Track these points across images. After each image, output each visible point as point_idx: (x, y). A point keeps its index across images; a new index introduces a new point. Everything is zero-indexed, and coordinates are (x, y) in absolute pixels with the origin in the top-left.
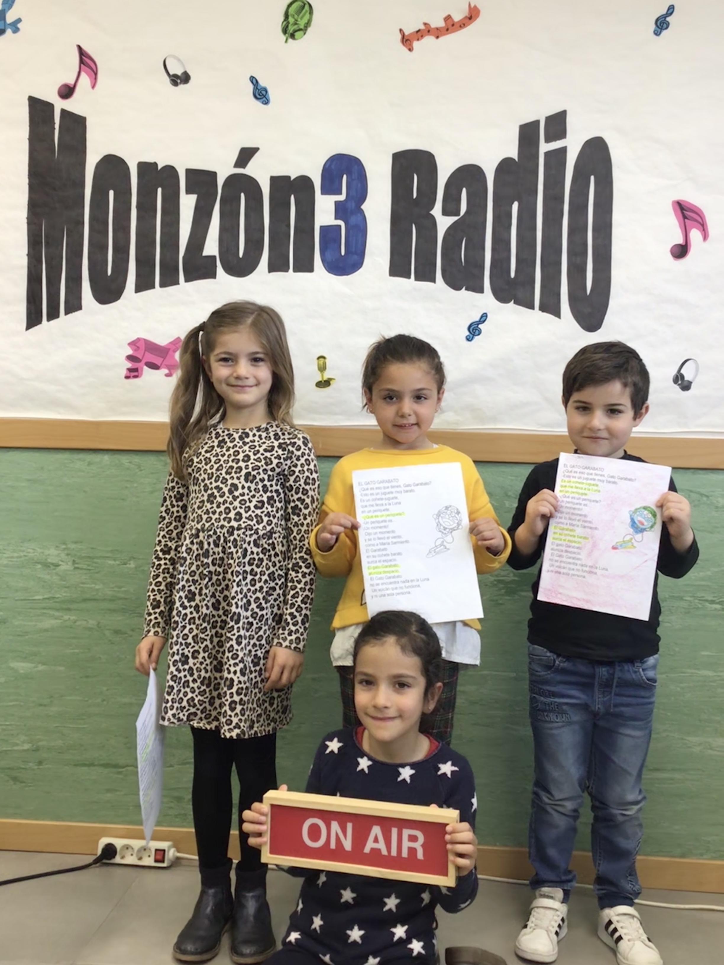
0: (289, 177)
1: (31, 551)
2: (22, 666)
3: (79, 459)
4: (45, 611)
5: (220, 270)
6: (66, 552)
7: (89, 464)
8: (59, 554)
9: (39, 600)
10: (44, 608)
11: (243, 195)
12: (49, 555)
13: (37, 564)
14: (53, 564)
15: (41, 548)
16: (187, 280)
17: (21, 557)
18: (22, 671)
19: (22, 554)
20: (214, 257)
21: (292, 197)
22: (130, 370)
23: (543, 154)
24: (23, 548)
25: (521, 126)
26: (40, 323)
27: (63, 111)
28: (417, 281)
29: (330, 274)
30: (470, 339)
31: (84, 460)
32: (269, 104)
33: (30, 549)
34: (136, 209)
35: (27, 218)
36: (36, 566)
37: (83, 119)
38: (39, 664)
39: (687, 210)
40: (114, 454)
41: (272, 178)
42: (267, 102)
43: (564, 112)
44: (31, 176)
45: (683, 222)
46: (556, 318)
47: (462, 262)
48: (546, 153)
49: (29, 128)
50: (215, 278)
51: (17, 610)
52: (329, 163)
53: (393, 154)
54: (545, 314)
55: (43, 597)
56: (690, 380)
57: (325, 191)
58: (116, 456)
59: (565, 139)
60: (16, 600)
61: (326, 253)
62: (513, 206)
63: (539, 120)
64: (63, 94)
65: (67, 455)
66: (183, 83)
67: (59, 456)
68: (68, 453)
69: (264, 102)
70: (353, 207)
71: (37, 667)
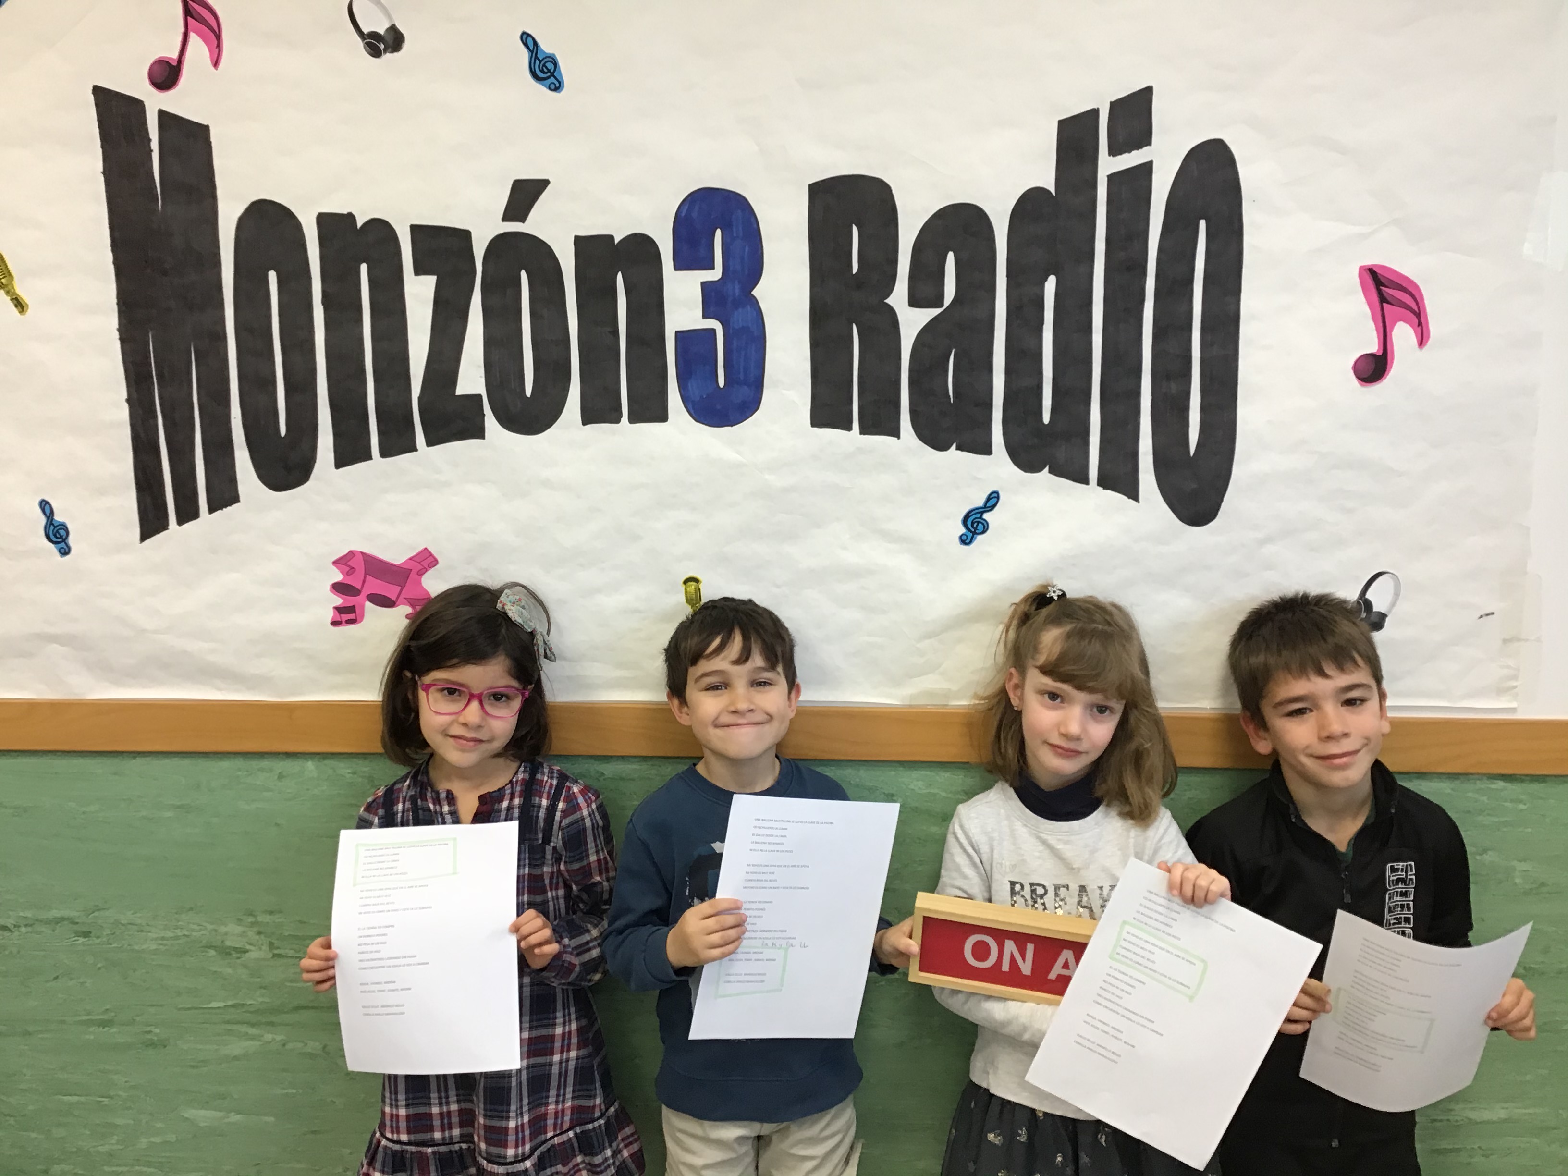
0: (611, 238)
1: (195, 927)
2: (203, 1116)
3: (262, 770)
4: (229, 1027)
5: (491, 422)
6: (256, 929)
7: (281, 777)
8: (244, 932)
9: (219, 1008)
10: (228, 1022)
11: (524, 275)
12: (226, 934)
13: (209, 950)
14: (235, 949)
15: (212, 923)
16: (430, 443)
17: (177, 938)
18: (202, 1124)
19: (179, 933)
20: (479, 397)
21: (620, 277)
22: (339, 609)
23: (1106, 179)
24: (180, 923)
25: (1061, 123)
26: (164, 526)
27: (162, 114)
28: (864, 434)
29: (699, 424)
30: (967, 541)
31: (271, 770)
32: (562, 90)
33: (194, 924)
34: (322, 308)
35: (119, 330)
36: (207, 952)
37: (204, 130)
38: (231, 1111)
39: (1386, 284)
40: (324, 758)
41: (578, 240)
42: (557, 85)
43: (1149, 90)
44: (116, 245)
45: (1379, 309)
46: (1131, 500)
47: (949, 396)
48: (1112, 178)
49: (101, 150)
50: (483, 437)
51: (183, 1025)
52: (686, 207)
53: (811, 187)
54: (1109, 492)
55: (225, 1004)
56: (1383, 612)
57: (681, 264)
58: (327, 762)
59: (1148, 147)
60: (179, 1009)
61: (689, 385)
62: (1047, 284)
63: (1098, 109)
64: (159, 81)
65: (239, 763)
66: (390, 50)
67: (225, 764)
68: (241, 759)
69: (553, 87)
70: (737, 292)
71: (228, 1117)
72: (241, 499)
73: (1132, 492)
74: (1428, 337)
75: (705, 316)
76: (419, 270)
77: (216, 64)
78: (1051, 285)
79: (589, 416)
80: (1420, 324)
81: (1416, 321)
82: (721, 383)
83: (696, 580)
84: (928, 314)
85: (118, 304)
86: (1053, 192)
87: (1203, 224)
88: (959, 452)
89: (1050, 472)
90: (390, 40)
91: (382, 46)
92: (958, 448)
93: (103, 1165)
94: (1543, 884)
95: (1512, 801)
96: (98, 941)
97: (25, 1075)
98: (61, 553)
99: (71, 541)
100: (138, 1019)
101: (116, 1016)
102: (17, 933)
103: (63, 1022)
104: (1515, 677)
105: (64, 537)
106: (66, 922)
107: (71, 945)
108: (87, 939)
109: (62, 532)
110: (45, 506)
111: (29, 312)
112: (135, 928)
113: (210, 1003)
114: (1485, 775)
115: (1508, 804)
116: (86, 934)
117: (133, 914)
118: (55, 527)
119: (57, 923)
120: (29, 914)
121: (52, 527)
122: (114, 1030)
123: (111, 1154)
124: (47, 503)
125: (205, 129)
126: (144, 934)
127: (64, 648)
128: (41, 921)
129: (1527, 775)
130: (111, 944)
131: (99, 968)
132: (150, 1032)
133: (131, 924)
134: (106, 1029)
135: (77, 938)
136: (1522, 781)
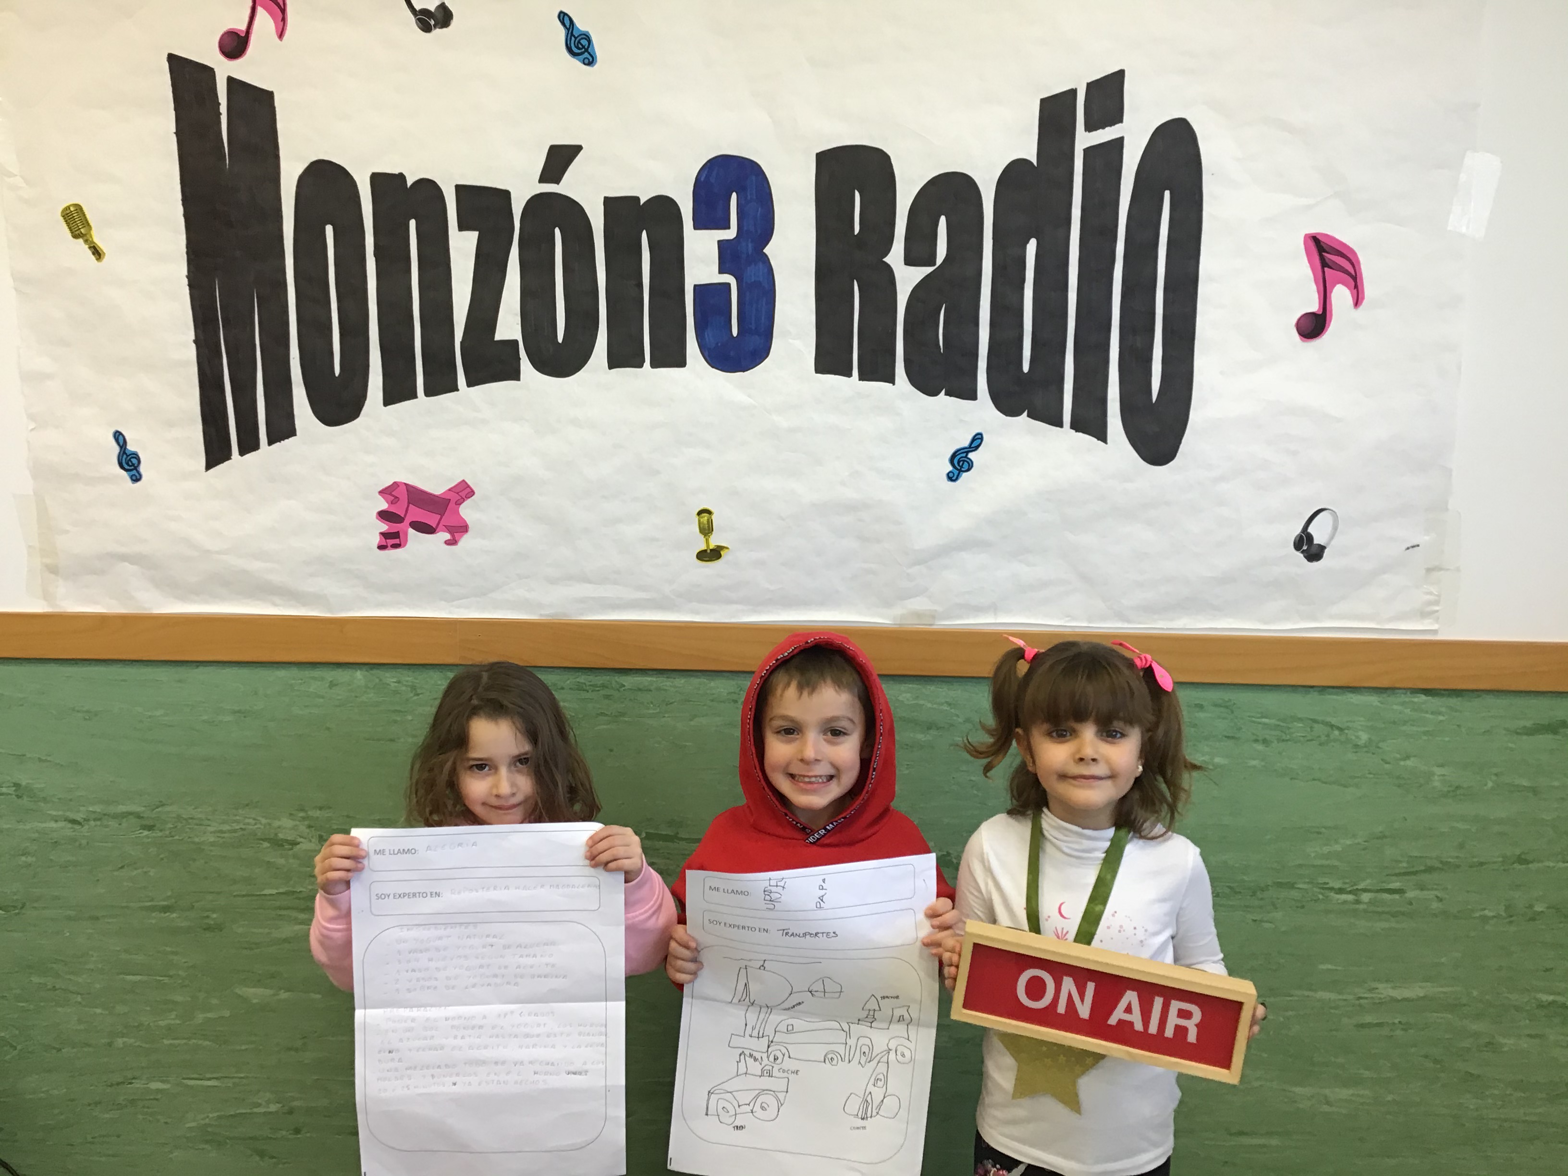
0: (637, 199)
1: (251, 821)
2: (255, 993)
3: (314, 679)
5: (526, 365)
6: (306, 823)
7: (332, 685)
8: (296, 826)
9: (271, 895)
10: (279, 908)
11: (557, 231)
12: (279, 827)
13: (261, 842)
14: (287, 841)
15: (266, 818)
16: (470, 384)
17: (235, 831)
18: (255, 1001)
19: (236, 826)
20: (515, 342)
21: (644, 235)
22: (385, 535)
23: (1082, 152)
24: (238, 818)
25: (1043, 101)
26: (227, 457)
27: (231, 81)
28: (863, 381)
29: (714, 369)
30: (954, 478)
31: (323, 679)
32: (595, 64)
33: (249, 818)
34: (374, 259)
35: (188, 277)
36: (261, 844)
37: (268, 96)
38: (281, 989)
39: (1327, 249)
40: (371, 669)
41: (607, 201)
42: (591, 59)
43: (1121, 74)
44: (186, 200)
45: (1320, 273)
46: (1100, 442)
47: (940, 347)
48: (1087, 151)
49: (174, 112)
50: (518, 379)
51: (237, 910)
52: (706, 172)
53: (817, 154)
54: (1080, 434)
55: (277, 891)
56: (1322, 544)
57: (698, 225)
58: (375, 672)
59: (1120, 124)
60: (235, 896)
61: (706, 333)
62: (1028, 246)
63: (1076, 89)
64: (227, 51)
65: (294, 672)
66: (439, 26)
67: (282, 673)
68: (295, 669)
69: (586, 61)
70: (750, 251)
71: (278, 995)
72: (298, 433)
73: (1101, 434)
74: (1363, 298)
75: (721, 271)
76: (463, 226)
77: (281, 35)
78: (1032, 247)
79: (614, 362)
80: (1356, 287)
81: (1353, 283)
82: (735, 332)
83: (709, 512)
84: (920, 273)
85: (187, 253)
86: (1035, 163)
87: (1167, 194)
88: (948, 397)
89: (1028, 416)
90: (440, 16)
91: (432, 22)
92: (946, 394)
93: (163, 1038)
94: (1458, 787)
95: (1432, 713)
96: (160, 834)
97: (93, 956)
98: (132, 480)
99: (142, 469)
100: (196, 905)
101: (176, 902)
102: (86, 827)
103: (127, 907)
104: (1437, 603)
105: (136, 465)
106: (131, 817)
107: (136, 837)
108: (150, 832)
109: (134, 461)
110: (118, 436)
111: (106, 260)
112: (195, 821)
113: (263, 890)
114: (1410, 689)
115: (1431, 716)
116: (150, 828)
117: (194, 809)
118: (128, 456)
119: (123, 818)
120: (98, 808)
121: (125, 456)
122: (174, 915)
123: (169, 1028)
124: (120, 434)
125: (270, 95)
126: (204, 827)
127: (132, 566)
128: (109, 815)
129: (1445, 690)
130: (173, 837)
131: (162, 859)
132: (208, 917)
133: (192, 818)
134: (167, 914)
135: (141, 831)
136: (1443, 695)
